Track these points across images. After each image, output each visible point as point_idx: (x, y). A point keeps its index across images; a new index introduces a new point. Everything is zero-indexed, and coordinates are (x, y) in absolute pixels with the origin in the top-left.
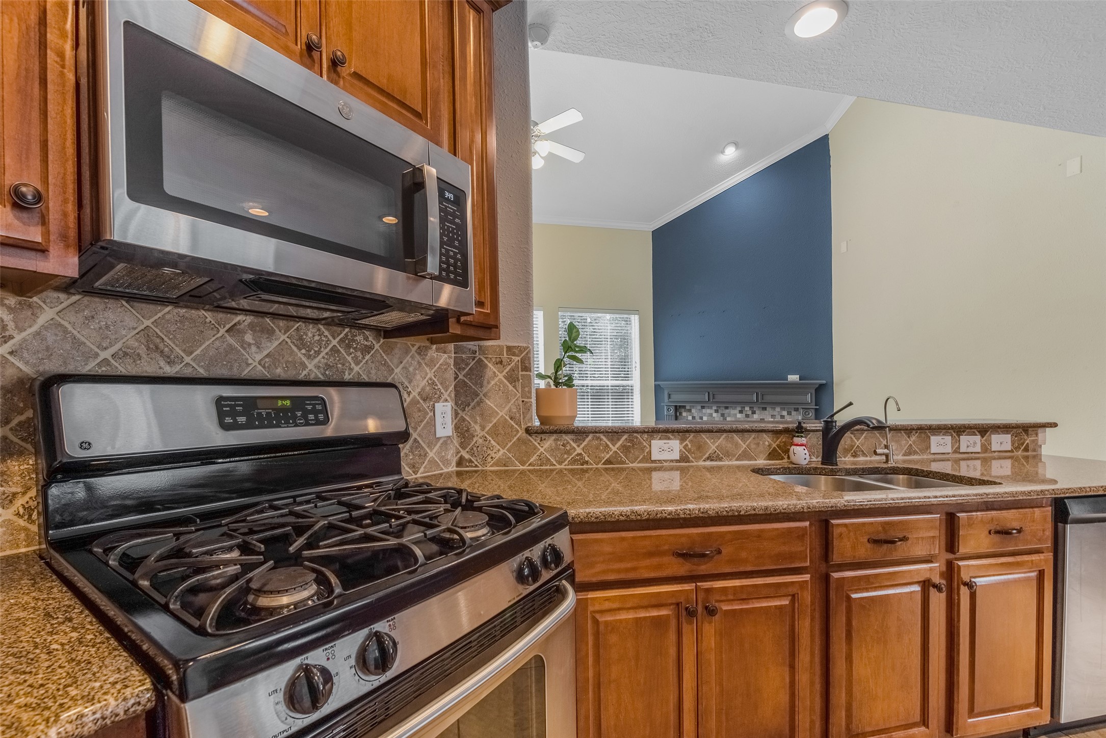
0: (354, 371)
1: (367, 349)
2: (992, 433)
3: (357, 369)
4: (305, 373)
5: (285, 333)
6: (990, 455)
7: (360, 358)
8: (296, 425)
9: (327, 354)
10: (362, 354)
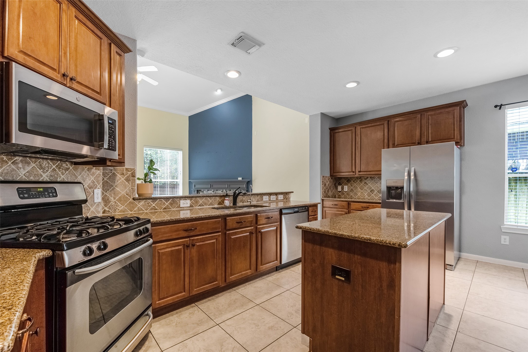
0: (62, 178)
1: (67, 169)
2: (278, 195)
3: (62, 177)
4: (42, 178)
5: (35, 163)
6: (278, 201)
7: (64, 173)
8: (46, 197)
9: (51, 171)
10: (65, 171)
